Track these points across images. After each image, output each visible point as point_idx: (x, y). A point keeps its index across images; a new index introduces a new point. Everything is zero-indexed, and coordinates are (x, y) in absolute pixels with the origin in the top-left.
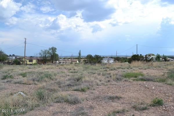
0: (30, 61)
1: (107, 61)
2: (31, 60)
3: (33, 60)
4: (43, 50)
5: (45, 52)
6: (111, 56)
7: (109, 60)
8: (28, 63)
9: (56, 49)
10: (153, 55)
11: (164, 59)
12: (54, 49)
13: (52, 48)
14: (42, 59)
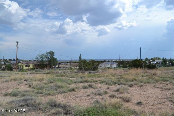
0: (26, 66)
1: (110, 65)
2: (28, 65)
3: (30, 65)
4: (40, 55)
5: (42, 56)
6: (115, 60)
7: (112, 64)
8: (25, 68)
9: (53, 53)
10: (159, 59)
11: (170, 64)
12: (52, 53)
13: (50, 52)
14: (39, 64)
